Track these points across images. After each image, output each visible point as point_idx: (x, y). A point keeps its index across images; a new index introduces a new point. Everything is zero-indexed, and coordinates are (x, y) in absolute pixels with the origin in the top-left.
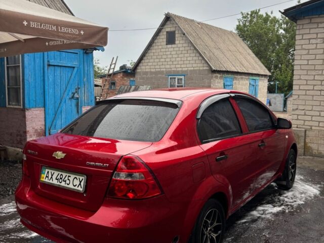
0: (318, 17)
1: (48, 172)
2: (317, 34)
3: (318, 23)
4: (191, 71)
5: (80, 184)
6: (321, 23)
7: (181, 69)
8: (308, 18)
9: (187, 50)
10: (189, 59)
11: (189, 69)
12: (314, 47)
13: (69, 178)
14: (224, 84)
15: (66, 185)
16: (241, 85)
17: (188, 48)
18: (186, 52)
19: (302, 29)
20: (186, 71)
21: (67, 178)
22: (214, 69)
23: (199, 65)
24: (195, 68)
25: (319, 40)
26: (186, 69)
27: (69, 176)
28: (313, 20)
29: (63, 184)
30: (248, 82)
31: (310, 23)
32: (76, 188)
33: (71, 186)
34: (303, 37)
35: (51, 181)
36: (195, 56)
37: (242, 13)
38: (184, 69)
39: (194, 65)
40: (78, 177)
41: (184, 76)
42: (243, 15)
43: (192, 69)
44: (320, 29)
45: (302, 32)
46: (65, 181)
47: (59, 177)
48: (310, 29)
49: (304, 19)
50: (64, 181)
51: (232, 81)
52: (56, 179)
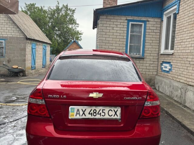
0: (110, 16)
1: (78, 110)
2: (110, 24)
3: (110, 19)
4: (10, 37)
5: (116, 114)
6: (112, 19)
7: (2, 35)
8: (106, 16)
9: (7, 23)
10: (8, 29)
11: (9, 36)
12: (108, 31)
13: (104, 111)
14: (32, 47)
15: (102, 117)
16: (40, 49)
17: (8, 22)
18: (6, 24)
19: (103, 21)
20: (6, 37)
21: (101, 111)
22: (28, 37)
23: (16, 34)
24: (13, 36)
25: (111, 28)
26: (6, 36)
27: (103, 110)
28: (108, 17)
29: (98, 117)
30: (42, 47)
31: (107, 18)
32: (112, 117)
33: (107, 117)
34: (103, 25)
35: (84, 117)
36: (14, 28)
37: (25, 3)
38: (4, 35)
39: (12, 34)
40: (112, 109)
41: (5, 40)
42: (26, 5)
43: (11, 36)
44: (111, 22)
45: (103, 22)
46: (100, 114)
47: (92, 112)
48: (107, 21)
49: (104, 16)
50: (98, 114)
51: (35, 46)
52: (89, 114)
